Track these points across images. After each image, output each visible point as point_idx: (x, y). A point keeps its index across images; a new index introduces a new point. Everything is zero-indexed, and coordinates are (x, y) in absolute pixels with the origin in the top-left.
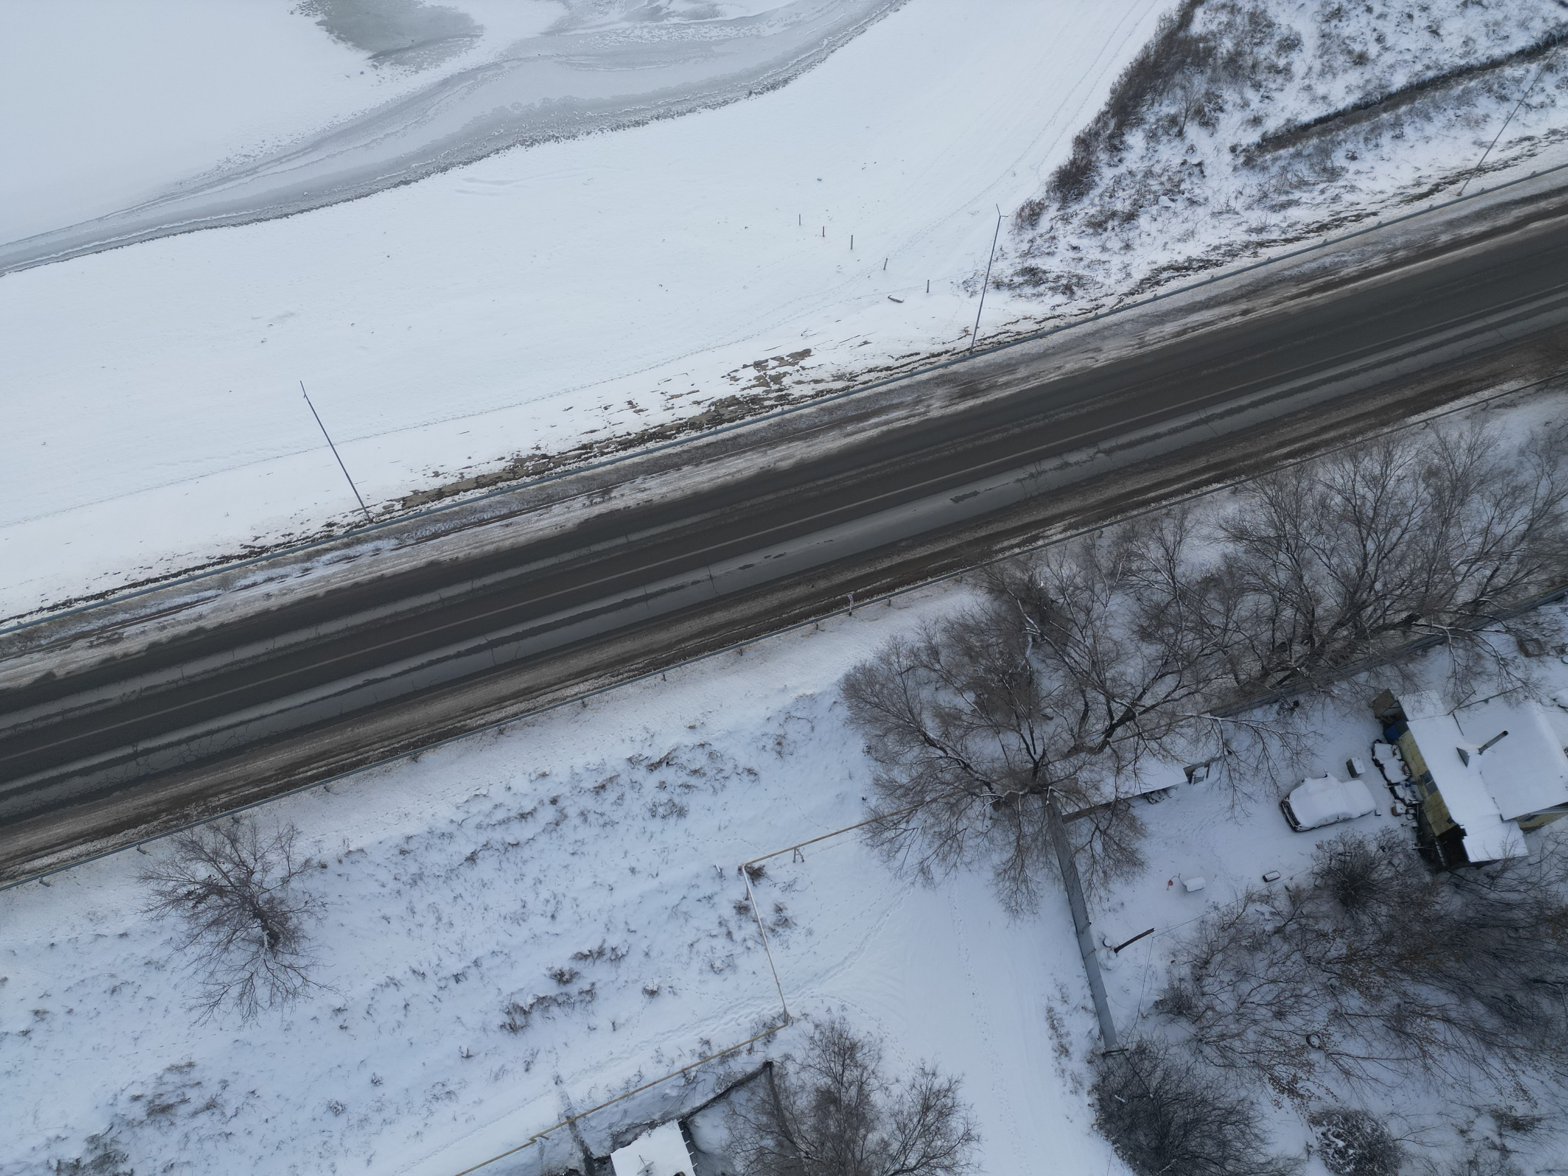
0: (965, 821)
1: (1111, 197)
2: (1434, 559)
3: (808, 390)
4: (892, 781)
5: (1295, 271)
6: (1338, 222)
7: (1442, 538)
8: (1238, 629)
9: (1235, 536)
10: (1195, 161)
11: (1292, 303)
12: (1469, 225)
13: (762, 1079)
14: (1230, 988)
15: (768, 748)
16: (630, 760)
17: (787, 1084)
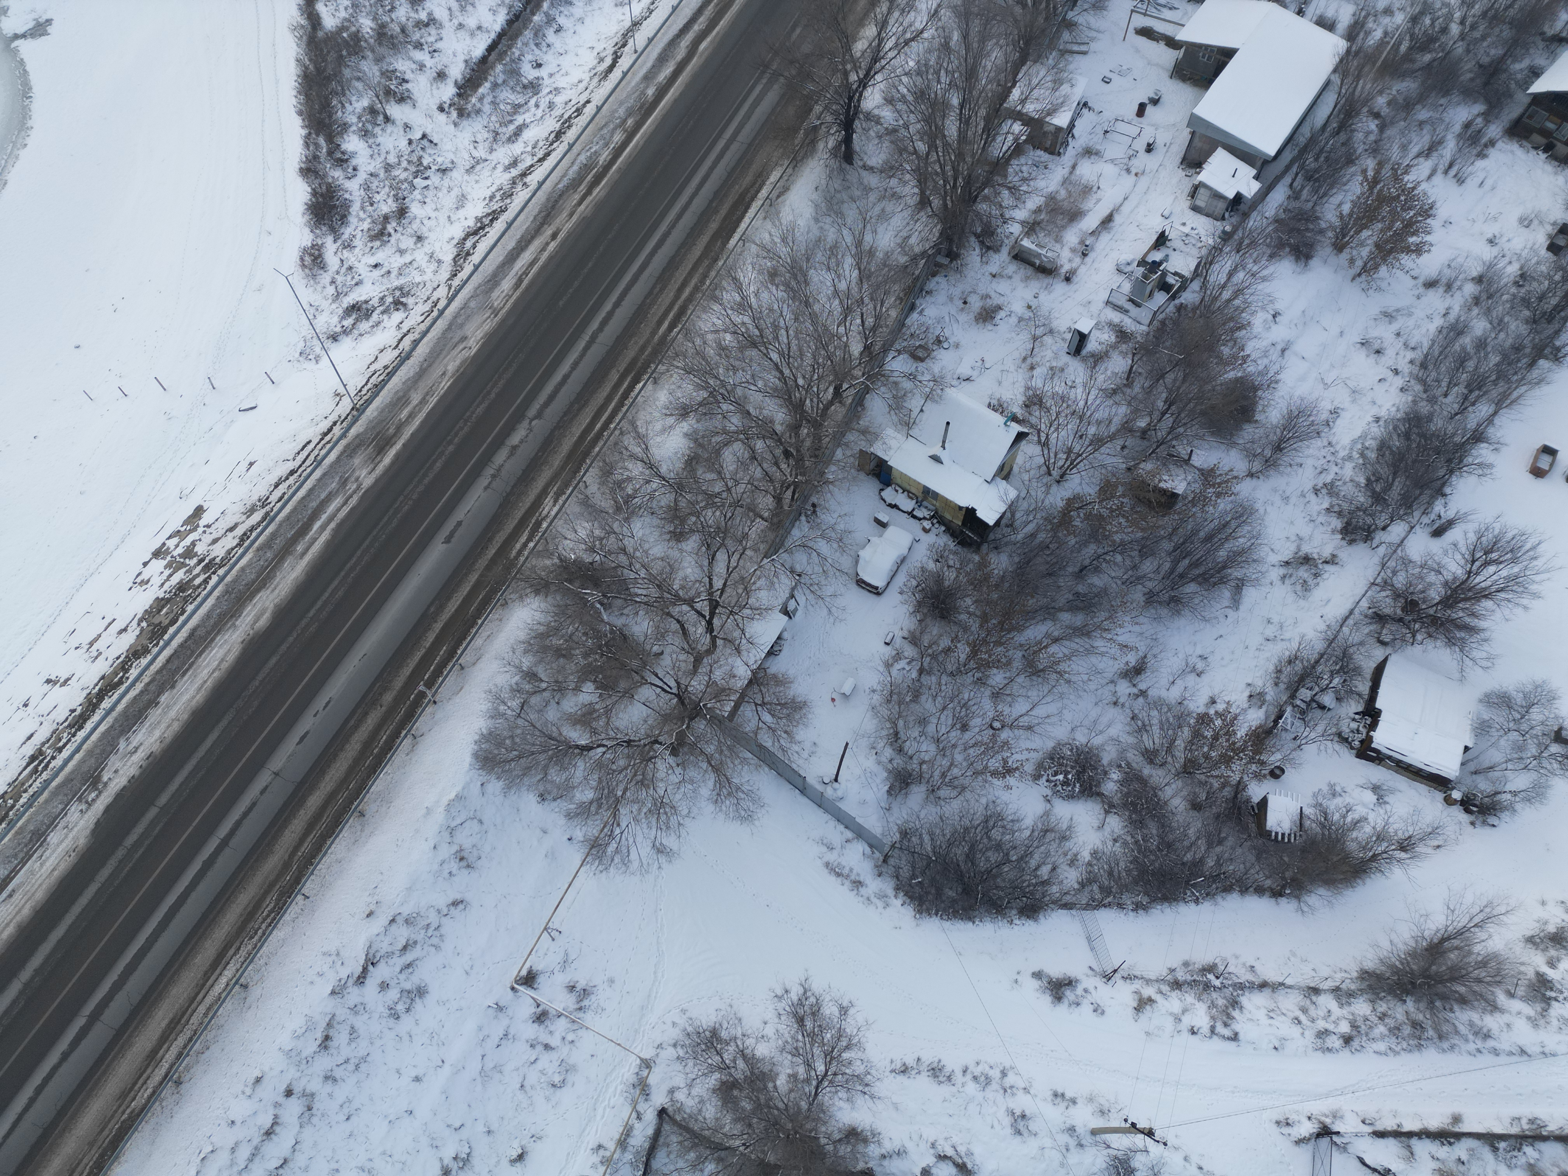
0: (661, 785)
1: (372, 205)
2: (819, 336)
3: (230, 541)
4: (581, 805)
5: (565, 181)
6: (567, 124)
7: (814, 317)
8: (737, 483)
9: (682, 415)
10: (418, 135)
11: (582, 207)
12: (659, 71)
13: (667, 1127)
14: (923, 738)
15: (455, 870)
16: (333, 993)
17: (688, 1111)
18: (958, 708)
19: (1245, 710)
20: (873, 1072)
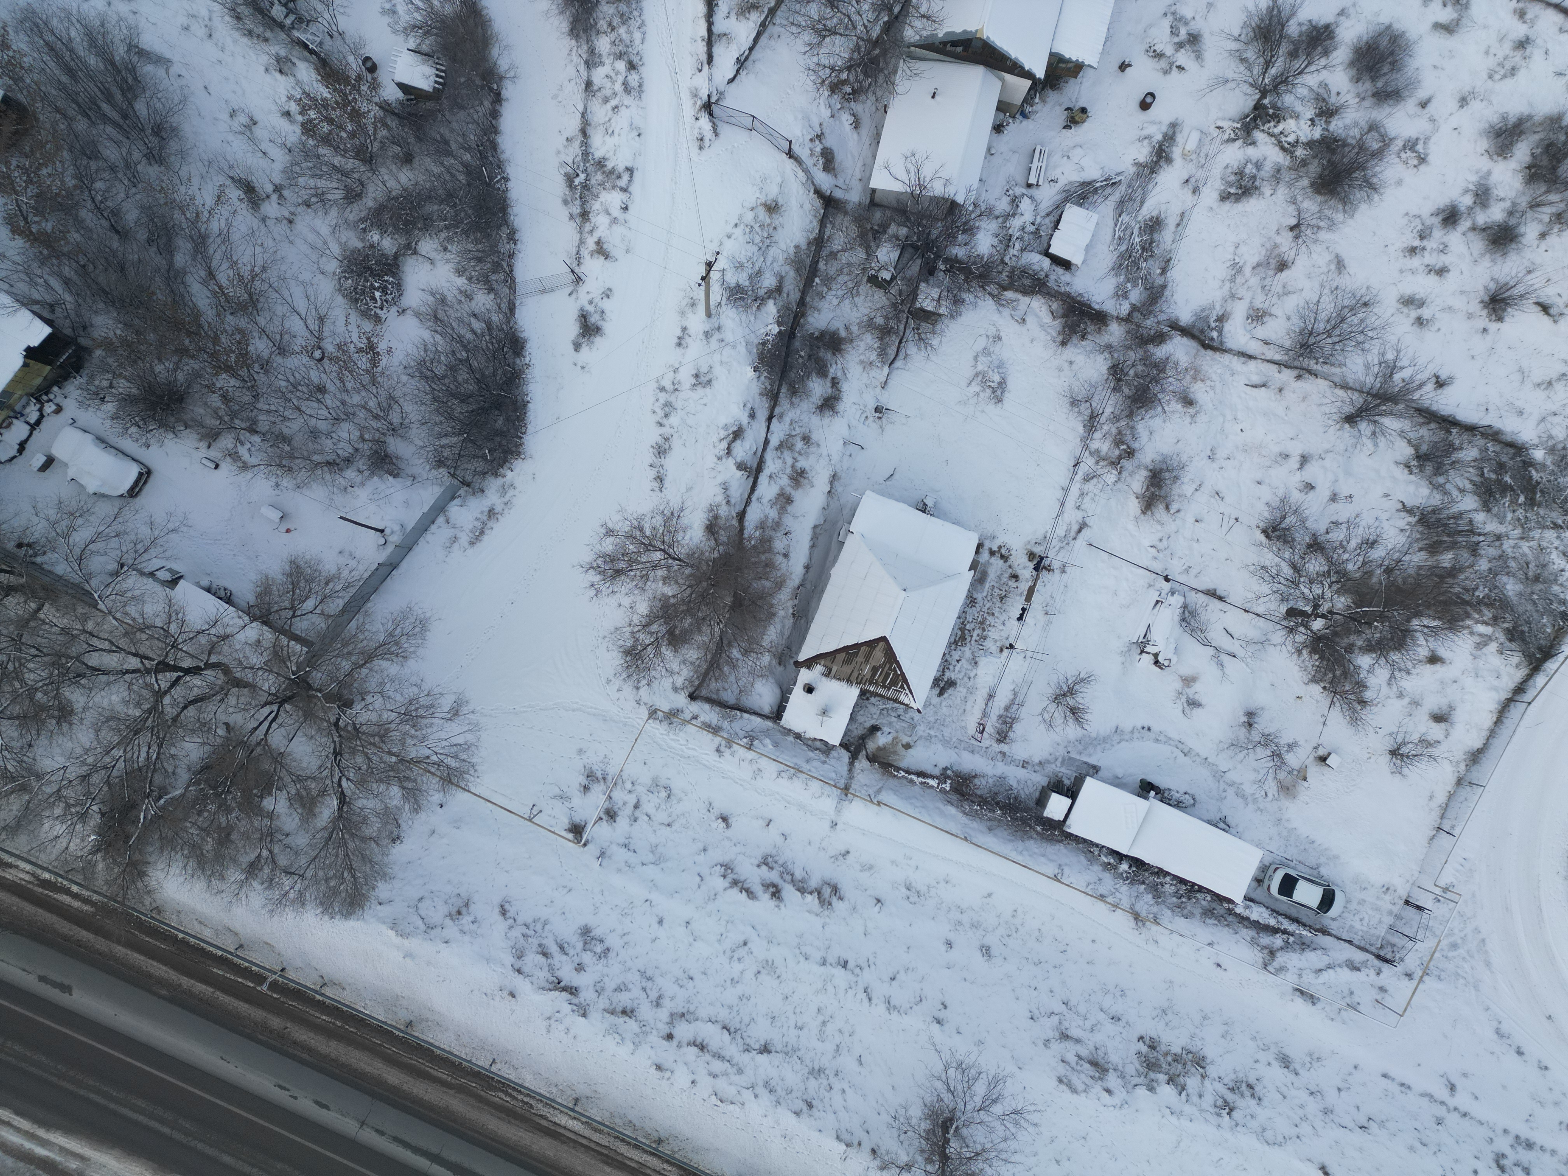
0: (385, 716)
4: (406, 798)
13: (704, 692)
14: (334, 435)
15: (471, 918)
16: (584, 1015)
17: (691, 674)
18: (298, 394)
19: (298, 82)
20: (661, 508)
